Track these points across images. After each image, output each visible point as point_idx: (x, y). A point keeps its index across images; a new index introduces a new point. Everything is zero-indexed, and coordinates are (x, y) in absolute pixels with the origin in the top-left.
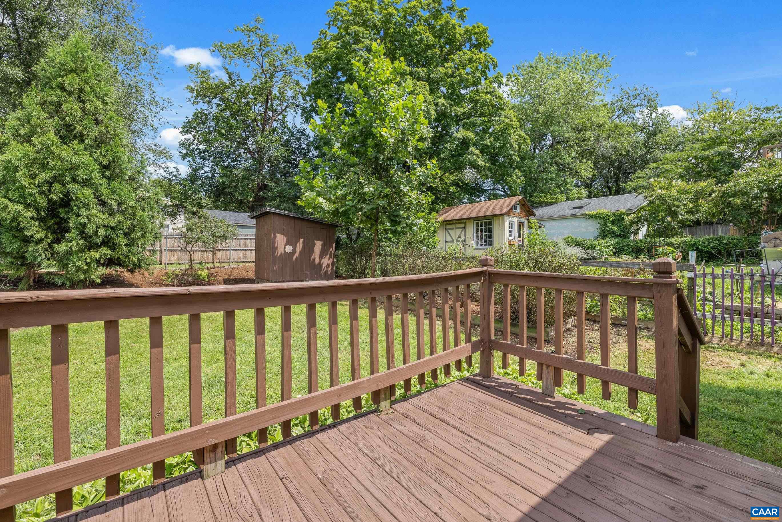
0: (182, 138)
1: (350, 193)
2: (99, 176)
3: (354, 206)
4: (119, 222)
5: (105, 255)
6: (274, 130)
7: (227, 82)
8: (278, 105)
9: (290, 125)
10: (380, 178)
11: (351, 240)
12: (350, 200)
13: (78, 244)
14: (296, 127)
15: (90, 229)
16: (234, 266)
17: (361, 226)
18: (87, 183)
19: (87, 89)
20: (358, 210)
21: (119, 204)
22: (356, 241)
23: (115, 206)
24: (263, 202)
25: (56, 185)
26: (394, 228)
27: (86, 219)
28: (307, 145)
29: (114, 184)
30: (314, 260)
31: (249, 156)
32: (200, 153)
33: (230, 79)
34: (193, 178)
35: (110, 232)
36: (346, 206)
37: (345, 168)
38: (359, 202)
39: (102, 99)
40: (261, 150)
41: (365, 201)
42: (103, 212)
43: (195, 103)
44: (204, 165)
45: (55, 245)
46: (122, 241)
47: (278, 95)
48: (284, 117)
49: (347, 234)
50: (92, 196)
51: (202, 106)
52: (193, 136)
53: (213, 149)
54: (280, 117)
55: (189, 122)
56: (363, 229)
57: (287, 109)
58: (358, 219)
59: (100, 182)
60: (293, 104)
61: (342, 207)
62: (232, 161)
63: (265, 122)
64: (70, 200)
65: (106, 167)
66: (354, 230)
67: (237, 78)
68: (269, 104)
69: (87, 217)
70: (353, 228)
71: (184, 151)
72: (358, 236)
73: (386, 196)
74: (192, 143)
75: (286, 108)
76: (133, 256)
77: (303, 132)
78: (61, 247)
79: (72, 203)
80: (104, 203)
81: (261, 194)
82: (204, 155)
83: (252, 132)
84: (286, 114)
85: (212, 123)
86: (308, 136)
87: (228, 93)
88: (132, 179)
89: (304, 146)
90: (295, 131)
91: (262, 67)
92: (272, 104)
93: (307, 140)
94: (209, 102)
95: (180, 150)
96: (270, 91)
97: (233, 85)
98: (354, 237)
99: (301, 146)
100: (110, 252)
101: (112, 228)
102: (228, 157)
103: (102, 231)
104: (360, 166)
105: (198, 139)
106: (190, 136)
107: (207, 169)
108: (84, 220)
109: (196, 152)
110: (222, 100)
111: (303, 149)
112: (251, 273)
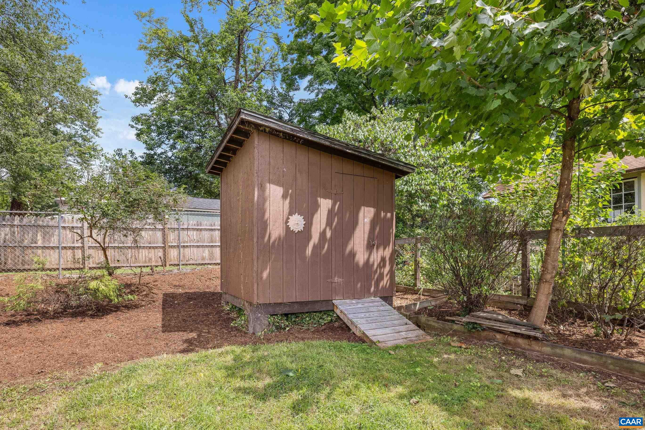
112: (218, 282)
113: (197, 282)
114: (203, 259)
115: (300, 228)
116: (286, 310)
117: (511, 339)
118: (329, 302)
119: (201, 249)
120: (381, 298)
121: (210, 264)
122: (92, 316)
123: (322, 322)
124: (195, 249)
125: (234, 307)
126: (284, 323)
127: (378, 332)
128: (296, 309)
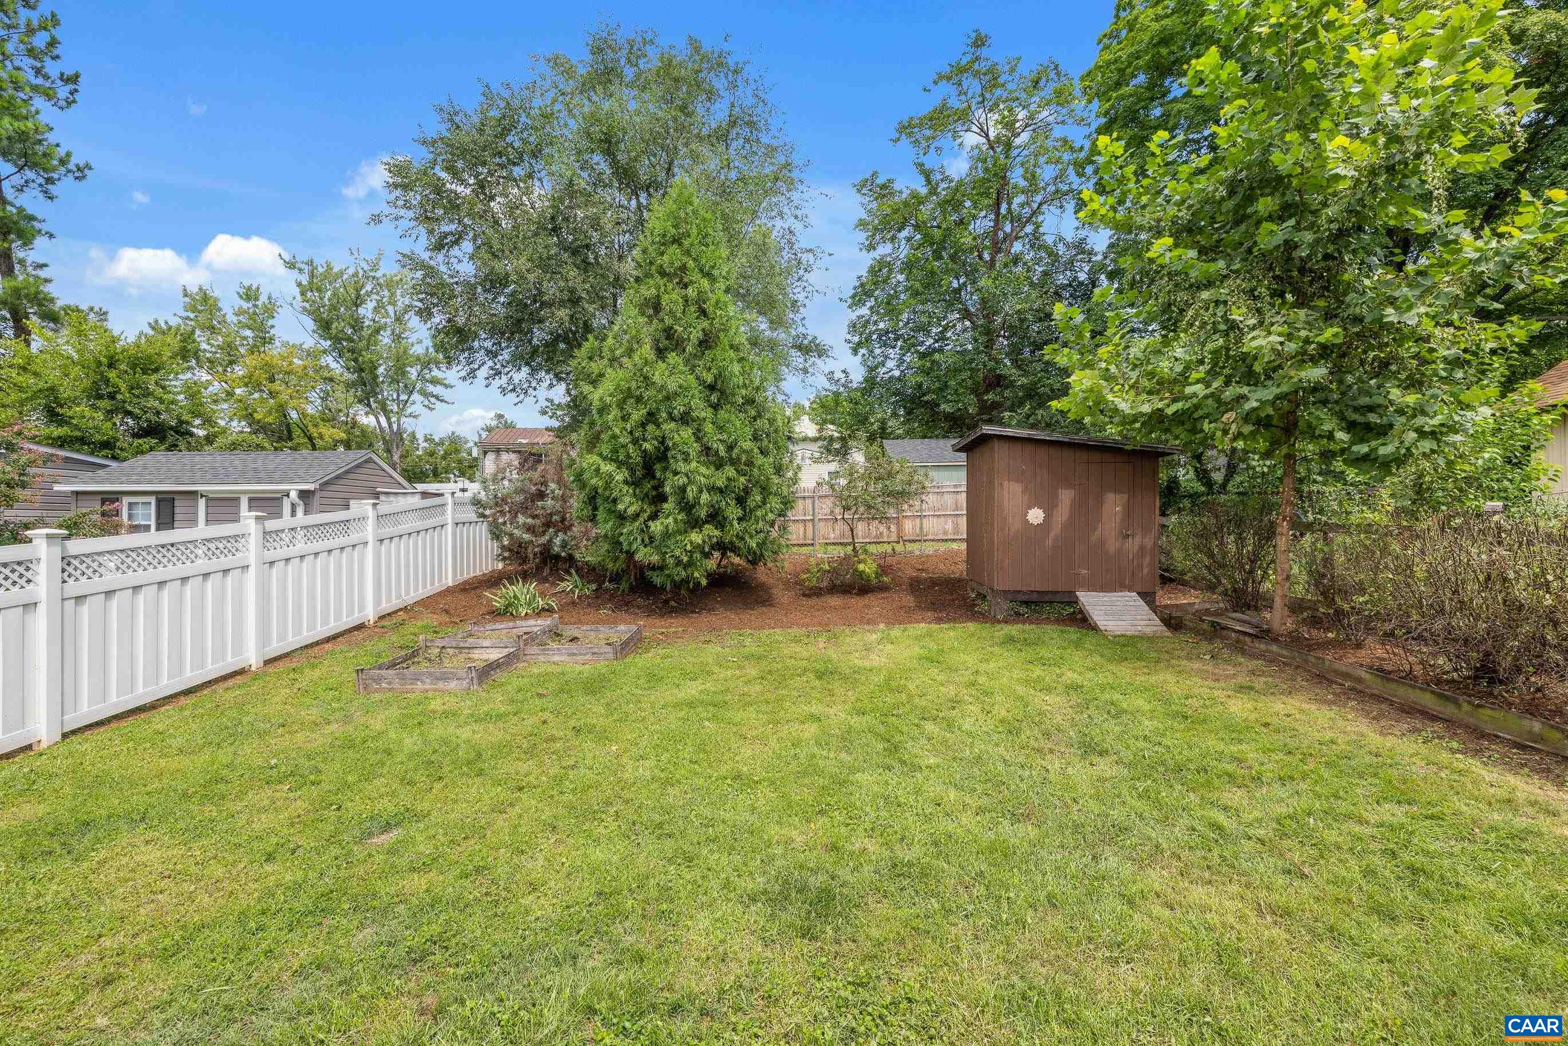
0: (853, 316)
1: (1201, 362)
2: (702, 405)
3: (1212, 395)
4: (729, 479)
5: (710, 537)
6: (1016, 260)
7: (924, 191)
8: (1022, 206)
9: (1049, 240)
10: (1302, 302)
11: (1209, 484)
12: (1198, 381)
13: (676, 521)
14: (1061, 239)
15: (691, 493)
16: (929, 549)
17: (1240, 444)
18: (685, 419)
19: (691, 264)
20: (1224, 406)
21: (730, 448)
22: (1224, 486)
23: (722, 453)
24: (995, 413)
25: (651, 427)
26: (1364, 449)
27: (685, 479)
28: (1089, 273)
29: (722, 414)
30: (1102, 542)
31: (968, 323)
32: (880, 337)
33: (928, 181)
34: (871, 382)
35: (717, 497)
36: (1187, 398)
37: (1182, 296)
38: (1227, 383)
39: (708, 275)
40: (989, 306)
41: (1250, 378)
42: (707, 466)
43: (871, 247)
44: (887, 357)
45: (650, 523)
46: (733, 512)
47: (1023, 183)
48: (1038, 226)
49: (1196, 469)
50: (693, 439)
51: (884, 249)
52: (871, 308)
53: (901, 324)
54: (1029, 229)
55: (862, 285)
56: (1245, 452)
57: (1045, 206)
58: (1225, 432)
59: (703, 414)
60: (1057, 191)
61: (1175, 400)
62: (937, 341)
63: (996, 248)
64: (667, 449)
65: (712, 388)
66: (1217, 461)
67: (939, 177)
68: (1003, 210)
69: (687, 475)
70: (1214, 452)
71: (856, 339)
72: (1231, 470)
73: (1325, 351)
74: (868, 322)
75: (1040, 204)
76: (751, 537)
77: (1080, 247)
78: (656, 527)
79: (669, 455)
80: (707, 450)
81: (990, 397)
82: (885, 338)
83: (972, 275)
84: (1040, 218)
85: (901, 278)
86: (1091, 253)
87: (926, 211)
88: (750, 401)
89: (1082, 277)
90: (1061, 249)
91: (987, 135)
92: (1010, 204)
93: (1089, 261)
94: (893, 239)
95: (849, 337)
96: (1004, 178)
97: (933, 191)
98: (1218, 477)
99: (1076, 278)
100: (717, 533)
101: (721, 491)
102: (928, 333)
103: (705, 497)
104: (1230, 282)
105: (878, 314)
106: (865, 311)
107: (891, 364)
108: (682, 480)
109: (875, 337)
110: (917, 227)
111: (1081, 284)
112: (963, 567)
113: (942, 566)
114: (945, 533)
115: (1040, 520)
116: (1026, 598)
117: (1241, 637)
118: (1072, 593)
119: (943, 519)
120: (1139, 593)
121: (954, 540)
122: (857, 594)
123: (1065, 613)
124: (935, 520)
125: (979, 594)
126: (1023, 609)
127: (1111, 623)
128: (1035, 597)
